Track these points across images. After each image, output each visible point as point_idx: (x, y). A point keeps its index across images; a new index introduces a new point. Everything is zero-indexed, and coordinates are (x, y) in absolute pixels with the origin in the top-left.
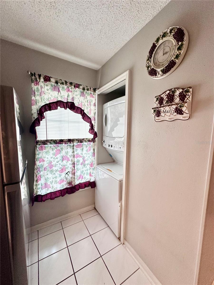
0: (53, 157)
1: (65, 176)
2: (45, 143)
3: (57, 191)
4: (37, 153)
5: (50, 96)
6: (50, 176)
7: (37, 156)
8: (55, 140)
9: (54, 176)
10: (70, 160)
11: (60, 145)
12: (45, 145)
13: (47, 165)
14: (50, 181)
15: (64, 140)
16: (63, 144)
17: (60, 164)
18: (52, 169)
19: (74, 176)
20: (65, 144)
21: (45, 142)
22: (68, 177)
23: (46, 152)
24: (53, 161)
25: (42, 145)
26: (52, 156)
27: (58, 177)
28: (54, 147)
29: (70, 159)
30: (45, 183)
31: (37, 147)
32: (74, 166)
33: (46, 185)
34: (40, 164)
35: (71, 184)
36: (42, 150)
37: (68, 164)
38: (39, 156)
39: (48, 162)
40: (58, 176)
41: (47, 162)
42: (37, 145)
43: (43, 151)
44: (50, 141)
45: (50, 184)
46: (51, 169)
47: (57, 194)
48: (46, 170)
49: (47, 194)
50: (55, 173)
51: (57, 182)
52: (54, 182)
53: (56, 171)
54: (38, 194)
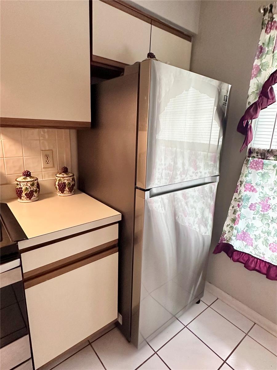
2: (265, 156)
3: (263, 261)
4: (245, 170)
6: (258, 223)
7: (243, 178)
9: (266, 228)
12: (263, 159)
13: (259, 201)
14: (255, 233)
18: (265, 213)
23: (263, 175)
24: (271, 198)
25: (259, 158)
26: (273, 185)
27: (272, 235)
30: (245, 231)
31: (248, 161)
33: (244, 236)
34: (245, 193)
36: (255, 168)
38: (247, 178)
39: (262, 195)
41: (259, 194)
42: (249, 157)
43: (259, 171)
45: (254, 239)
46: (264, 211)
47: (261, 265)
48: (253, 210)
49: (243, 253)
50: (270, 224)
51: (268, 244)
52: (262, 239)
53: (272, 221)
54: (231, 243)
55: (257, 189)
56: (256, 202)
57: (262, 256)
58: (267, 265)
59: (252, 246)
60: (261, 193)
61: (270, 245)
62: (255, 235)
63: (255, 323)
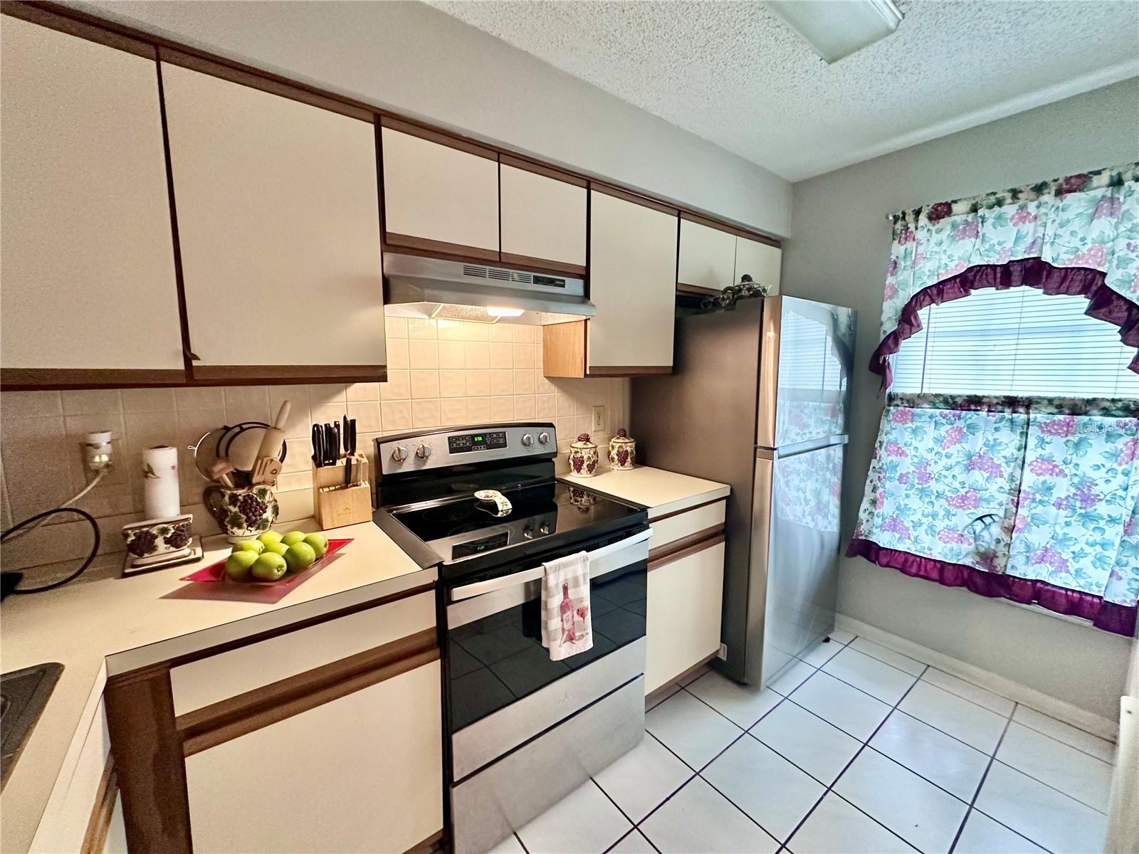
0: (936, 449)
1: (971, 524)
2: (914, 403)
3: (930, 560)
4: (885, 426)
5: (945, 260)
6: (915, 503)
7: (882, 437)
8: (952, 397)
9: (929, 509)
10: (1006, 475)
11: (964, 412)
12: (913, 407)
13: (913, 468)
14: (912, 518)
15: (985, 400)
16: (980, 412)
17: (954, 476)
18: (924, 486)
19: (1007, 539)
20: (989, 411)
21: (912, 402)
22: (985, 534)
23: (914, 431)
24: (931, 462)
25: (906, 407)
26: (931, 444)
27: (940, 517)
28: (944, 418)
29: (1006, 471)
30: (894, 516)
31: (888, 411)
32: (1016, 499)
33: (894, 525)
34: (890, 458)
35: (992, 561)
36: (901, 422)
37: (993, 487)
38: (890, 437)
39: (916, 460)
40: (942, 513)
41: (912, 459)
42: (889, 406)
43: (907, 425)
44: (932, 399)
45: (911, 528)
46: (921, 484)
47: (929, 567)
48: (905, 484)
49: (896, 551)
50: (935, 501)
51: (935, 532)
52: (924, 527)
53: (937, 496)
54: (873, 539)
55: (908, 452)
56: (908, 470)
57: (928, 552)
58: (938, 565)
59: (909, 538)
60: (914, 458)
61: (938, 534)
62: (913, 521)
63: (929, 666)
